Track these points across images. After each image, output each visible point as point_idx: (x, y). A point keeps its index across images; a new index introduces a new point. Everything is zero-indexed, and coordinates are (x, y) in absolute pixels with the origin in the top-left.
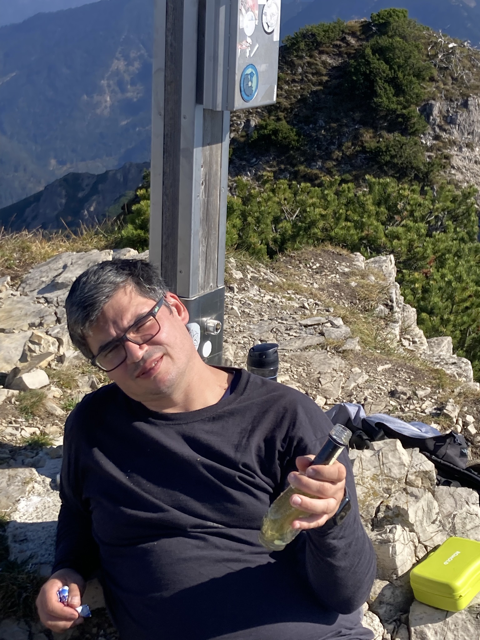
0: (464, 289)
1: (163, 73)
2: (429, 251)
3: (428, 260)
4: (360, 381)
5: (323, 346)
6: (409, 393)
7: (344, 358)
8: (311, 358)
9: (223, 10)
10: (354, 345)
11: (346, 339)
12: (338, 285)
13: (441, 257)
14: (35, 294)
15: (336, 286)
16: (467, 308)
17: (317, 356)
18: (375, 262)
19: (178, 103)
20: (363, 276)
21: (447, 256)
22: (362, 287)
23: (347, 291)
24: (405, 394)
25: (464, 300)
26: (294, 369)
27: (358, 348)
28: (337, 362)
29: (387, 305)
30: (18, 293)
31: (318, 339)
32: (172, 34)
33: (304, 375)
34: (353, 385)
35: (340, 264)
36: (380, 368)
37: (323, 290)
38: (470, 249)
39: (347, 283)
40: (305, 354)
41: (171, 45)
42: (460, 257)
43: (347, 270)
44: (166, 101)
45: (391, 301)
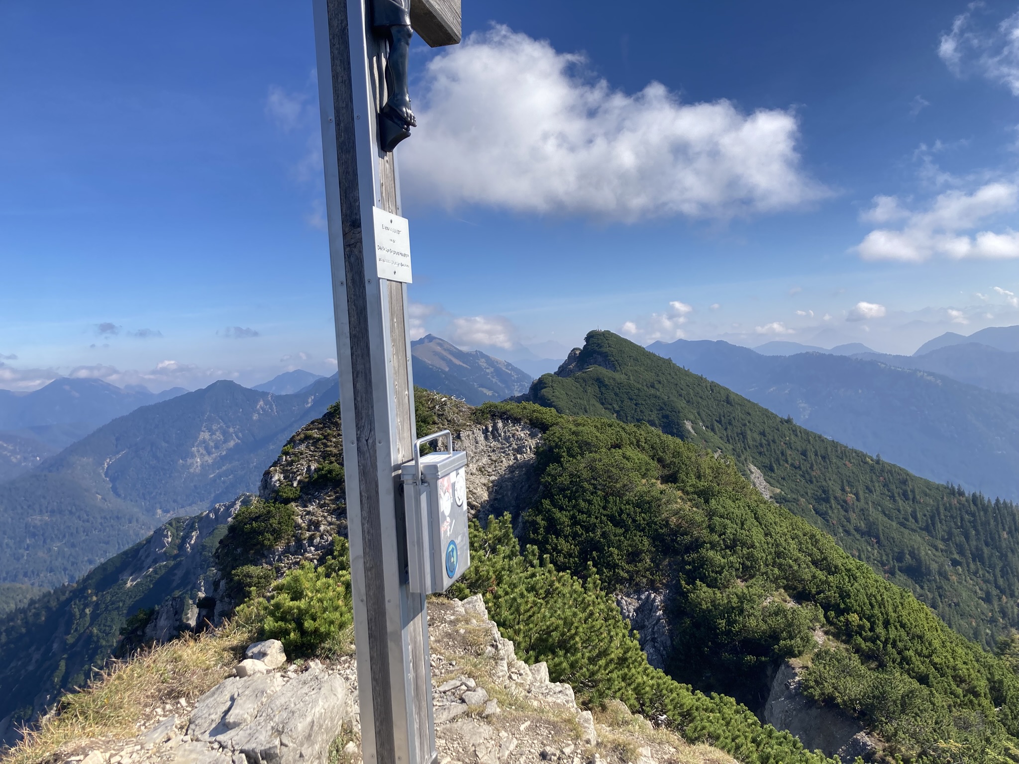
0: (527, 602)
1: (361, 561)
2: (491, 573)
3: (492, 580)
4: (512, 747)
5: (468, 714)
6: (558, 753)
7: (489, 723)
8: (461, 729)
9: (424, 498)
10: (493, 708)
11: (485, 702)
12: (450, 635)
13: (498, 574)
14: (206, 737)
15: (449, 635)
16: (530, 616)
17: (466, 726)
18: (469, 603)
19: (380, 588)
20: (467, 622)
21: (503, 573)
22: (470, 632)
23: (459, 639)
24: (555, 755)
25: (528, 611)
26: (450, 746)
27: (498, 710)
28: (486, 730)
29: (492, 646)
30: (188, 738)
31: (461, 708)
32: (368, 521)
33: (461, 750)
34: (507, 753)
35: (445, 613)
36: (522, 727)
37: (439, 641)
38: (516, 563)
39: (457, 631)
40: (455, 725)
41: (368, 532)
42: (511, 572)
43: (452, 618)
44: (368, 586)
45: (495, 641)
